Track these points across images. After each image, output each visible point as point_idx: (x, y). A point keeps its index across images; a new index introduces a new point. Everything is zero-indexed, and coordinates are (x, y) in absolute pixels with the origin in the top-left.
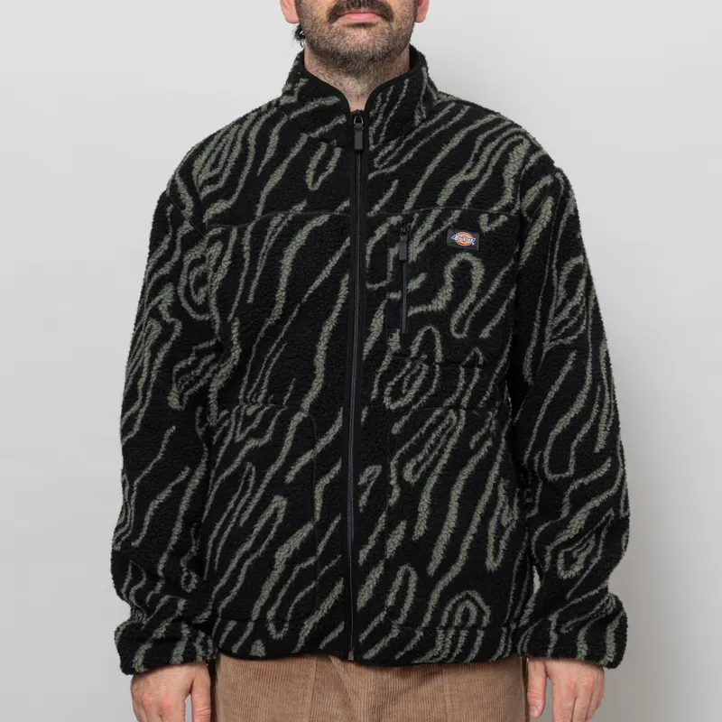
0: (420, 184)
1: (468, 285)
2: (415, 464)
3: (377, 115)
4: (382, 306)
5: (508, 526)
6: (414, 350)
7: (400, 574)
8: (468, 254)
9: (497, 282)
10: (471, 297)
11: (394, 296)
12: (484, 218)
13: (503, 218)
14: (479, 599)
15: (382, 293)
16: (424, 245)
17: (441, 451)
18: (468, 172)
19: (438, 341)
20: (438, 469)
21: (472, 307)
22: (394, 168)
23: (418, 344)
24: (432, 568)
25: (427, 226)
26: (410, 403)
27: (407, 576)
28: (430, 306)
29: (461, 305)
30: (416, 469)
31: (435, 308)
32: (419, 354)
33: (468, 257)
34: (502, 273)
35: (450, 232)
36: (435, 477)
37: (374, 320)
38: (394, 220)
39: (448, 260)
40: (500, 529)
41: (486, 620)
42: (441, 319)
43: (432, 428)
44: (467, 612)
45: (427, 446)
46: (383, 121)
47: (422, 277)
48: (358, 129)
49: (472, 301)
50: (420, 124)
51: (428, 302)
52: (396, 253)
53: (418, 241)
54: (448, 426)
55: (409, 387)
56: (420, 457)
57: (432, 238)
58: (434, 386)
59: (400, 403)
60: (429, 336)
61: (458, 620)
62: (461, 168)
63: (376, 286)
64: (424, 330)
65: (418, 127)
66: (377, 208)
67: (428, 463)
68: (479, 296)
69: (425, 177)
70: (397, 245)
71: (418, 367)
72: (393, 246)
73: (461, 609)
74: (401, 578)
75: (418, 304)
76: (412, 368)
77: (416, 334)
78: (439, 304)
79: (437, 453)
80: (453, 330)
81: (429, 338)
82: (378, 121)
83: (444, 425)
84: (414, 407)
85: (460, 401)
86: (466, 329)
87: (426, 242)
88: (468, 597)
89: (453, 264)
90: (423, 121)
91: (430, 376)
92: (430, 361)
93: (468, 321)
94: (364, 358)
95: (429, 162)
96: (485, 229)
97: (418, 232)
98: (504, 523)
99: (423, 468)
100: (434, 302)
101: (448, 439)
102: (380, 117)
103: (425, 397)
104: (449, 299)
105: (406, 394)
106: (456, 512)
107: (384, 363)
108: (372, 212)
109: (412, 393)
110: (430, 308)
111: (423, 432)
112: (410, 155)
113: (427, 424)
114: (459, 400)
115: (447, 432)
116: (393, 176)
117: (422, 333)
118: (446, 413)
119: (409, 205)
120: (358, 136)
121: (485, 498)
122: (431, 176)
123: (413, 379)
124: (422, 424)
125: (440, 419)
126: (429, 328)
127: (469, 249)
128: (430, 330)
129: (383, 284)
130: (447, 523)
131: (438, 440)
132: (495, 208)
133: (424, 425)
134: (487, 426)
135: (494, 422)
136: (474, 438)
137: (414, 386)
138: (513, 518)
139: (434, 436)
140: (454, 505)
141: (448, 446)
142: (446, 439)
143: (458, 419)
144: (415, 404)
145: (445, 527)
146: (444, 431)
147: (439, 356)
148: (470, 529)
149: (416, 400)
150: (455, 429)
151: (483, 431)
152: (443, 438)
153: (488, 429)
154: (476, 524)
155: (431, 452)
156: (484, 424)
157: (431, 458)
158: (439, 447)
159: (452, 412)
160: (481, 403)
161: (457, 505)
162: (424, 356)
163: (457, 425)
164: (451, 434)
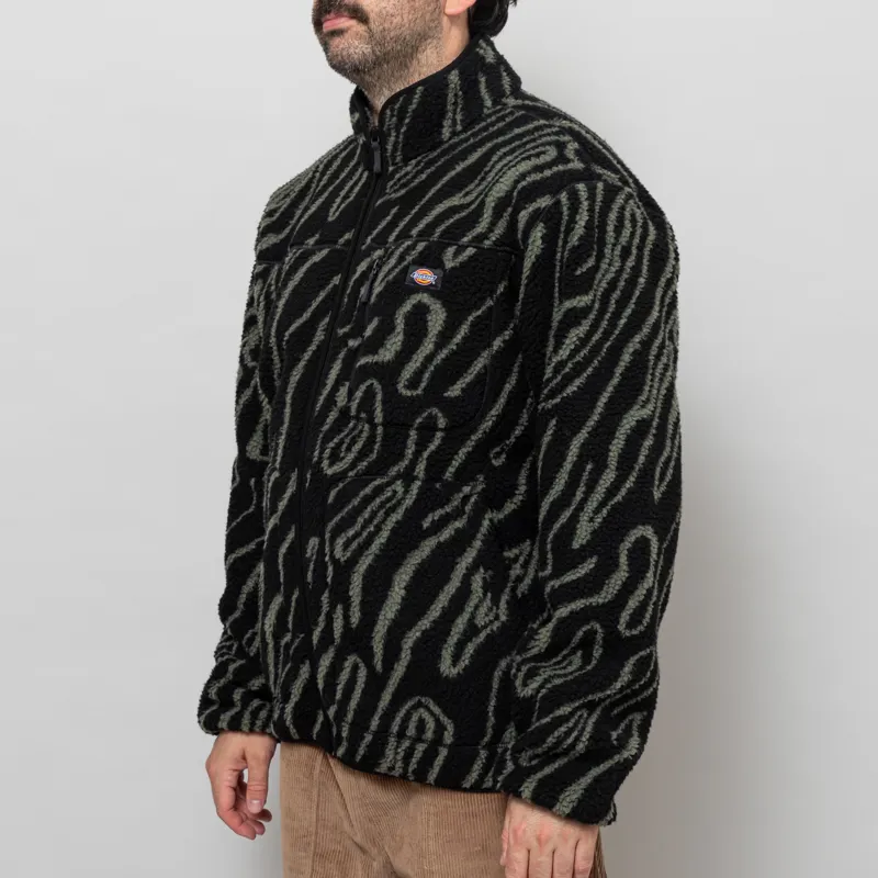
0: (415, 210)
1: (424, 332)
2: (345, 539)
3: (389, 130)
4: (341, 355)
5: (485, 627)
6: (354, 406)
7: (348, 665)
8: (425, 295)
9: (464, 330)
10: (428, 346)
12: (451, 250)
13: (470, 251)
14: (436, 710)
15: (345, 339)
17: (378, 529)
18: (467, 194)
19: (379, 397)
20: (375, 548)
21: (429, 359)
22: (401, 193)
23: (357, 401)
24: (378, 664)
26: (347, 468)
27: (355, 668)
28: (377, 355)
29: (415, 357)
30: (346, 546)
31: (381, 359)
32: (358, 411)
33: (425, 298)
34: (471, 318)
35: (411, 268)
36: (371, 557)
37: (331, 370)
38: (377, 254)
39: (401, 302)
40: (472, 630)
41: (448, 738)
42: (388, 372)
43: (368, 500)
44: (421, 722)
45: (360, 520)
46: (397, 137)
47: (375, 322)
48: (376, 149)
49: (428, 352)
50: (450, 138)
51: (375, 352)
53: (382, 278)
54: (389, 500)
55: (349, 449)
56: (351, 533)
57: (392, 276)
58: (376, 451)
59: (337, 468)
61: (411, 731)
62: (462, 189)
63: (342, 331)
64: (366, 384)
65: (447, 142)
66: (369, 240)
67: (360, 540)
68: (439, 346)
69: (423, 202)
71: (360, 427)
73: (415, 718)
74: (348, 670)
75: (367, 353)
76: (353, 429)
77: (358, 388)
79: (372, 529)
80: (400, 386)
81: (370, 394)
82: (392, 139)
83: (383, 498)
84: (351, 474)
85: (414, 470)
86: (423, 385)
87: (386, 280)
88: (419, 705)
89: (407, 307)
90: (454, 134)
91: (371, 440)
92: (371, 421)
93: (427, 375)
94: (316, 414)
95: (435, 183)
96: (449, 265)
97: (385, 268)
98: (480, 621)
99: (354, 545)
100: (381, 351)
101: (387, 514)
102: (394, 134)
103: (365, 463)
104: (398, 349)
105: (343, 458)
106: (400, 601)
107: (328, 421)
108: (365, 245)
109: (351, 457)
110: (376, 358)
111: (356, 503)
113: (362, 494)
114: (411, 467)
115: (388, 505)
116: (398, 201)
117: (363, 387)
118: (389, 484)
119: (393, 236)
120: (377, 155)
121: (451, 588)
123: (353, 441)
125: (379, 490)
126: (371, 382)
127: (427, 289)
128: (372, 384)
129: (348, 328)
130: (383, 613)
131: (374, 514)
132: (465, 239)
133: (357, 495)
134: (456, 503)
135: (473, 500)
136: (430, 515)
137: (353, 449)
138: (497, 617)
139: (369, 509)
140: (397, 593)
141: (387, 523)
142: (385, 513)
143: (406, 492)
144: (352, 469)
145: (380, 617)
146: (382, 505)
147: (379, 416)
148: (420, 623)
149: (353, 465)
150: (399, 503)
151: (448, 509)
152: (382, 512)
153: (457, 507)
154: (431, 619)
155: (364, 527)
156: (448, 501)
157: (365, 534)
158: (375, 522)
159: (399, 482)
160: (448, 474)
161: (403, 592)
162: (363, 415)
163: (403, 498)
164: (393, 509)
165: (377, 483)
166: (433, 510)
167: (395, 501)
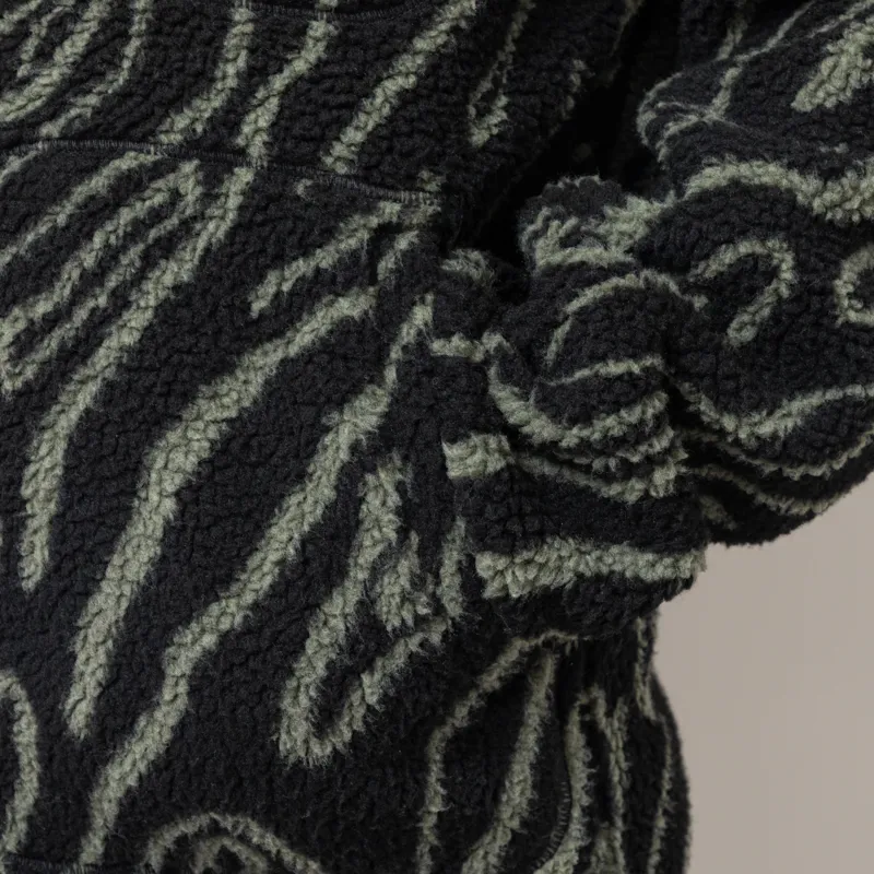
2: (21, 325)
5: (404, 633)
14: (271, 843)
17: (121, 301)
20: (104, 358)
27: (5, 717)
30: (23, 346)
36: (93, 388)
43: (96, 212)
45: (71, 272)
54: (157, 216)
55: (44, 55)
56: (43, 307)
58: (126, 64)
67: (66, 332)
79: (102, 301)
83: (140, 209)
84: (51, 129)
85: (234, 127)
98: (388, 615)
99: (50, 346)
101: (148, 262)
103: (93, 100)
105: (27, 81)
109: (52, 76)
111: (61, 220)
113: (80, 192)
114: (230, 117)
115: (153, 234)
123: (59, 32)
125: (130, 186)
130: (117, 560)
131: (110, 257)
133: (68, 194)
134: (353, 242)
135: (403, 243)
136: (272, 276)
137: (58, 57)
138: (438, 609)
139: (98, 240)
140: (156, 507)
141: (149, 286)
142: (144, 258)
143: (210, 196)
144: (53, 117)
145: (111, 573)
146: (138, 229)
148: (215, 609)
149: (56, 104)
150: (187, 228)
151: (325, 258)
152: (135, 252)
153: (354, 254)
154: (249, 598)
155: (78, 296)
156: (329, 234)
157: (81, 315)
158: (112, 281)
159: (188, 167)
160: (339, 149)
161: (169, 505)
163: (201, 216)
164: (167, 247)
165: (127, 162)
166: (280, 260)
167: (173, 222)
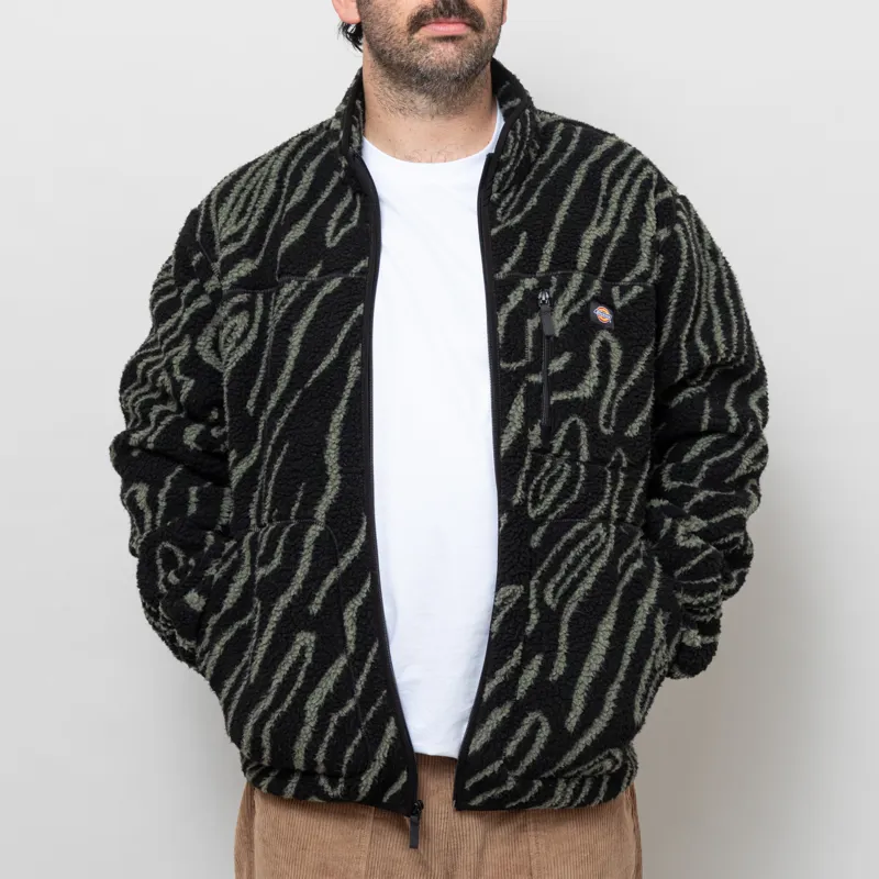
0: (552, 237)
1: (609, 369)
2: (554, 585)
4: (522, 391)
6: (557, 444)
7: (528, 722)
8: (608, 333)
9: (641, 366)
10: (612, 382)
11: (535, 378)
12: (616, 291)
13: (637, 289)
15: (521, 374)
16: (567, 317)
17: (583, 574)
18: (600, 222)
19: (584, 435)
20: (578, 594)
21: (614, 394)
22: (518, 218)
23: (561, 439)
24: (572, 721)
25: (570, 293)
26: (546, 511)
27: (536, 726)
28: (575, 393)
29: (606, 392)
30: (555, 591)
31: (581, 395)
32: (562, 449)
33: (607, 336)
34: (646, 354)
36: (575, 605)
37: (513, 407)
38: (529, 283)
39: (592, 337)
42: (588, 408)
43: (570, 545)
45: (564, 566)
47: (566, 358)
49: (613, 388)
51: (574, 387)
52: (536, 325)
53: (561, 312)
54: (593, 544)
55: (547, 491)
56: (558, 578)
57: (576, 309)
58: (577, 492)
59: (538, 511)
60: (574, 430)
62: (591, 217)
63: (514, 366)
64: (569, 422)
65: (535, 164)
66: (507, 268)
67: (564, 586)
68: (620, 382)
69: (556, 228)
70: (537, 315)
71: (559, 467)
72: (532, 317)
74: (526, 727)
75: (562, 389)
76: (553, 467)
77: (560, 427)
78: (586, 390)
79: (576, 575)
80: (601, 424)
81: (573, 433)
83: (587, 542)
84: (551, 517)
85: (610, 512)
86: (613, 422)
87: (569, 314)
89: (597, 343)
90: (538, 154)
91: (573, 479)
92: (574, 460)
93: (614, 413)
94: (503, 454)
95: (555, 208)
96: (618, 304)
97: (560, 302)
100: (580, 387)
101: (593, 559)
103: (565, 506)
104: (596, 384)
105: (543, 500)
106: (604, 653)
107: (527, 461)
108: (501, 273)
109: (550, 498)
110: (575, 394)
111: (560, 549)
112: (534, 200)
113: (565, 538)
114: (609, 510)
115: (593, 551)
116: (519, 227)
117: (566, 426)
118: (591, 527)
119: (544, 266)
122: (562, 227)
123: (552, 482)
124: (559, 539)
125: (582, 535)
126: (573, 419)
127: (607, 327)
128: (575, 422)
129: (522, 363)
131: (578, 560)
132: (628, 279)
133: (560, 540)
134: (636, 545)
137: (553, 491)
139: (572, 554)
140: (602, 644)
141: (593, 568)
142: (590, 559)
143: (608, 535)
144: (553, 512)
146: (587, 548)
147: (584, 455)
149: (553, 507)
150: (603, 547)
151: (630, 551)
152: (586, 558)
155: (568, 573)
157: (569, 580)
158: (580, 568)
159: (600, 525)
160: (629, 515)
162: (567, 453)
163: (607, 542)
164: (598, 554)
165: (579, 526)
167: (599, 545)
